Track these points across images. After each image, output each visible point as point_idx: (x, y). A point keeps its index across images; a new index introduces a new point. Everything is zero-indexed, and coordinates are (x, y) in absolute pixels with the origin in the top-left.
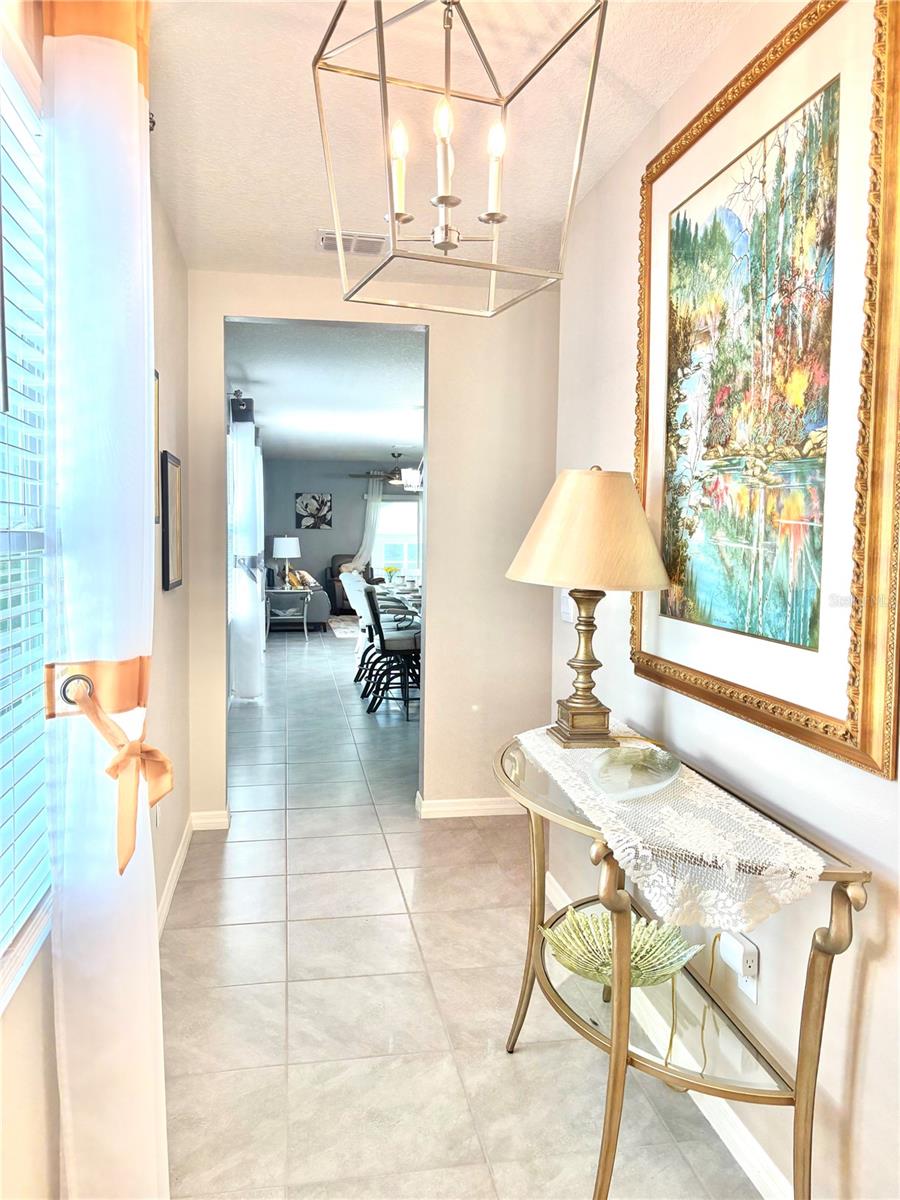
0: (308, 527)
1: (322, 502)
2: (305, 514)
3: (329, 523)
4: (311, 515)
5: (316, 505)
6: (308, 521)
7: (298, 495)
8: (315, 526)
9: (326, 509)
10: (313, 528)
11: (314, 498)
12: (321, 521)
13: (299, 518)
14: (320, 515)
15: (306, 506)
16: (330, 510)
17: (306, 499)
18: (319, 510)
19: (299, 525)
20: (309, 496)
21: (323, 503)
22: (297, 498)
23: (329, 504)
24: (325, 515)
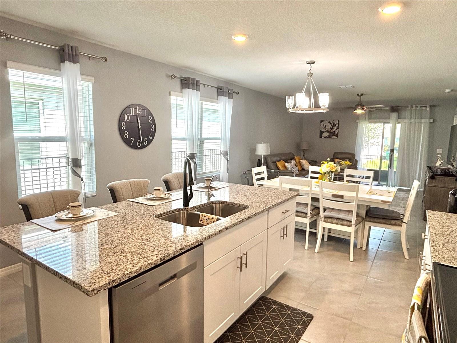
0: (325, 137)
1: (334, 124)
2: (324, 131)
3: (337, 136)
4: (328, 131)
5: (330, 126)
6: (326, 134)
7: (322, 121)
8: (329, 137)
9: (336, 128)
10: (327, 138)
11: (329, 122)
12: (332, 134)
13: (322, 133)
14: (332, 131)
15: (325, 127)
16: (338, 128)
17: (326, 123)
18: (331, 129)
19: (321, 137)
20: (327, 122)
22: (321, 123)
23: (337, 125)
24: (335, 131)
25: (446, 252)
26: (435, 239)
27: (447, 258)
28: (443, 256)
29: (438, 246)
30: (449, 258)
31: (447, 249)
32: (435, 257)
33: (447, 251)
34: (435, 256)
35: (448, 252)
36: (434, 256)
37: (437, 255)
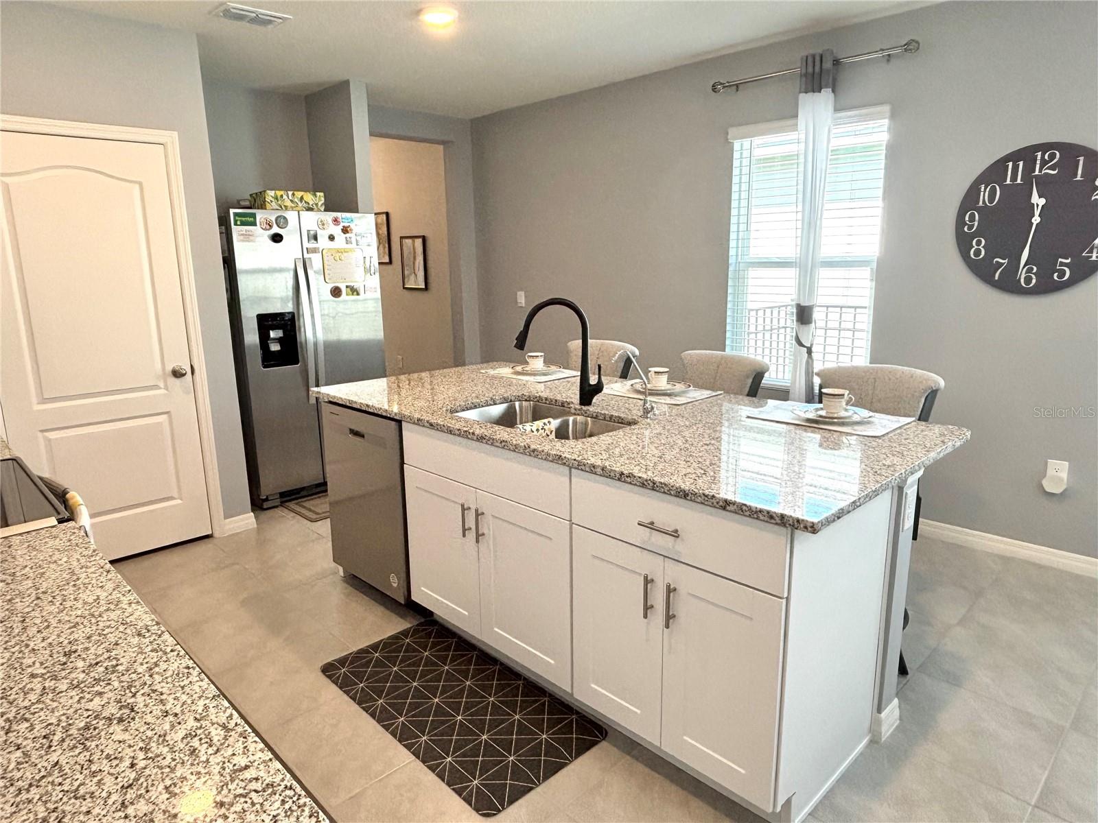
25: (56, 553)
26: (102, 579)
27: (47, 540)
28: (58, 539)
29: (83, 561)
30: (44, 541)
31: (55, 562)
32: (73, 531)
33: (54, 559)
34: (75, 533)
35: (50, 556)
36: (76, 531)
37: (72, 538)
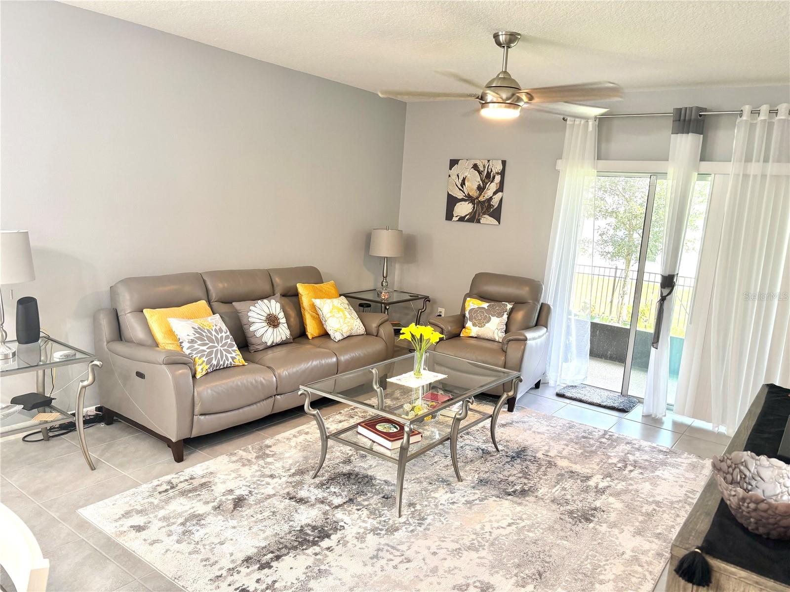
0: (462, 219)
1: (488, 174)
2: (460, 195)
3: (496, 214)
4: (469, 198)
5: (478, 180)
6: (463, 209)
7: (453, 163)
8: (473, 218)
9: (494, 187)
10: (468, 221)
11: (476, 167)
12: (482, 208)
13: (452, 201)
14: (481, 199)
15: (463, 183)
16: (500, 189)
17: (464, 170)
18: (481, 189)
19: (449, 215)
21: (488, 177)
22: (451, 168)
23: (498, 179)
24: (491, 198)
